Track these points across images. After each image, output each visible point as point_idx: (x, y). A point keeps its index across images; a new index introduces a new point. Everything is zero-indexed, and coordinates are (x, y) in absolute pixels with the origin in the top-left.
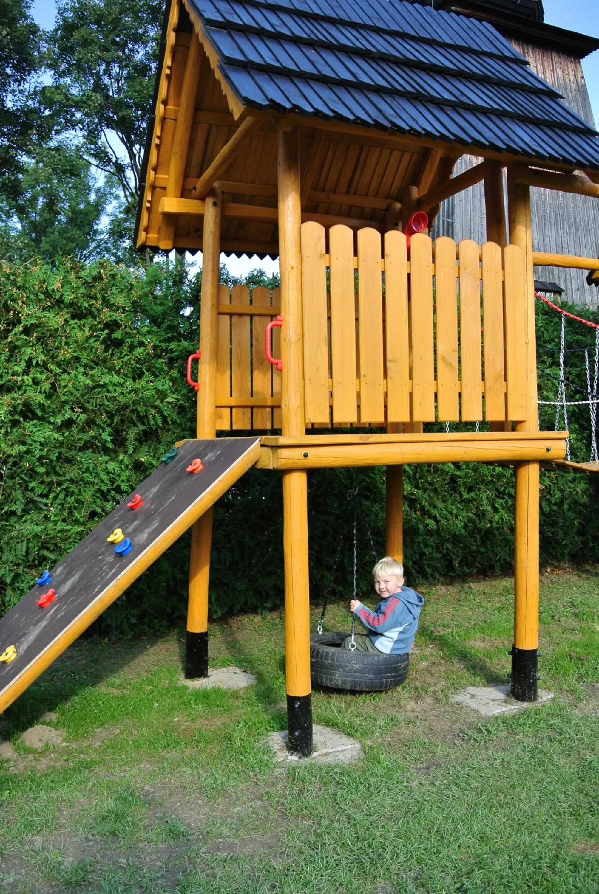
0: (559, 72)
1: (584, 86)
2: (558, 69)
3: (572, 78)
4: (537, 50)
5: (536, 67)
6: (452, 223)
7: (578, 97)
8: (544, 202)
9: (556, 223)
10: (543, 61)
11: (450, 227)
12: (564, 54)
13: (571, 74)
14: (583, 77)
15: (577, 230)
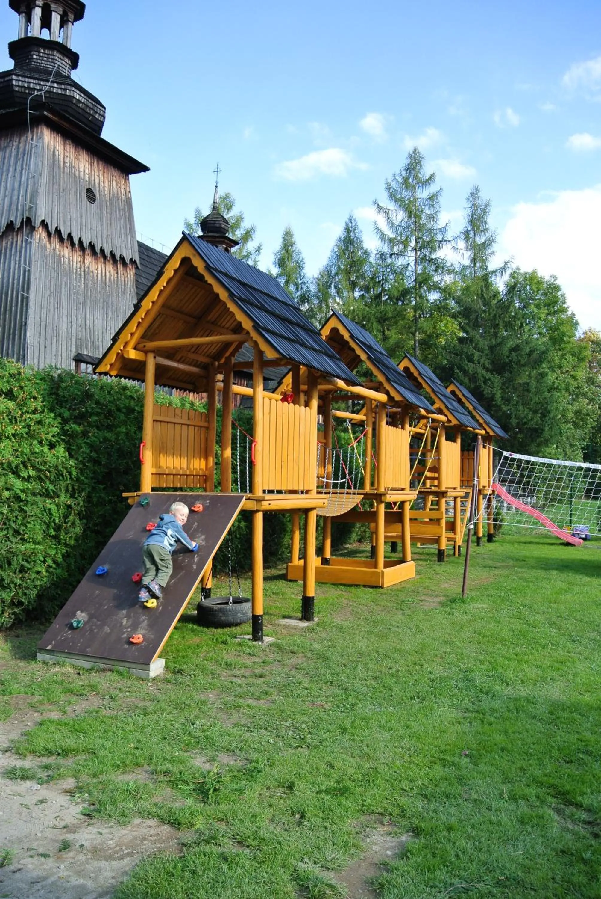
0: (114, 184)
1: (131, 199)
2: (114, 182)
3: (123, 191)
4: (100, 163)
5: (99, 176)
6: (27, 298)
7: (126, 207)
8: (96, 290)
9: (103, 308)
10: (104, 172)
11: (25, 300)
12: (118, 170)
13: (123, 187)
14: (130, 192)
15: (118, 316)
